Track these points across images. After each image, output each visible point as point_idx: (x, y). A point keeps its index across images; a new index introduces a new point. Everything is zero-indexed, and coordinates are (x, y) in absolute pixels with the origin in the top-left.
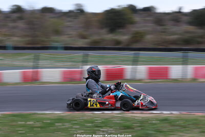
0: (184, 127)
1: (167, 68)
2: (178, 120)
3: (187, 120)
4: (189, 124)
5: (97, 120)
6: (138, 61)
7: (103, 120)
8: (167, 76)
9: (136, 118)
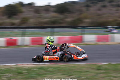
0: (52, 72)
1: (41, 38)
2: (49, 68)
3: (54, 68)
4: (55, 70)
5: (1, 69)
6: (25, 35)
7: (6, 69)
8: (42, 43)
9: (24, 68)
